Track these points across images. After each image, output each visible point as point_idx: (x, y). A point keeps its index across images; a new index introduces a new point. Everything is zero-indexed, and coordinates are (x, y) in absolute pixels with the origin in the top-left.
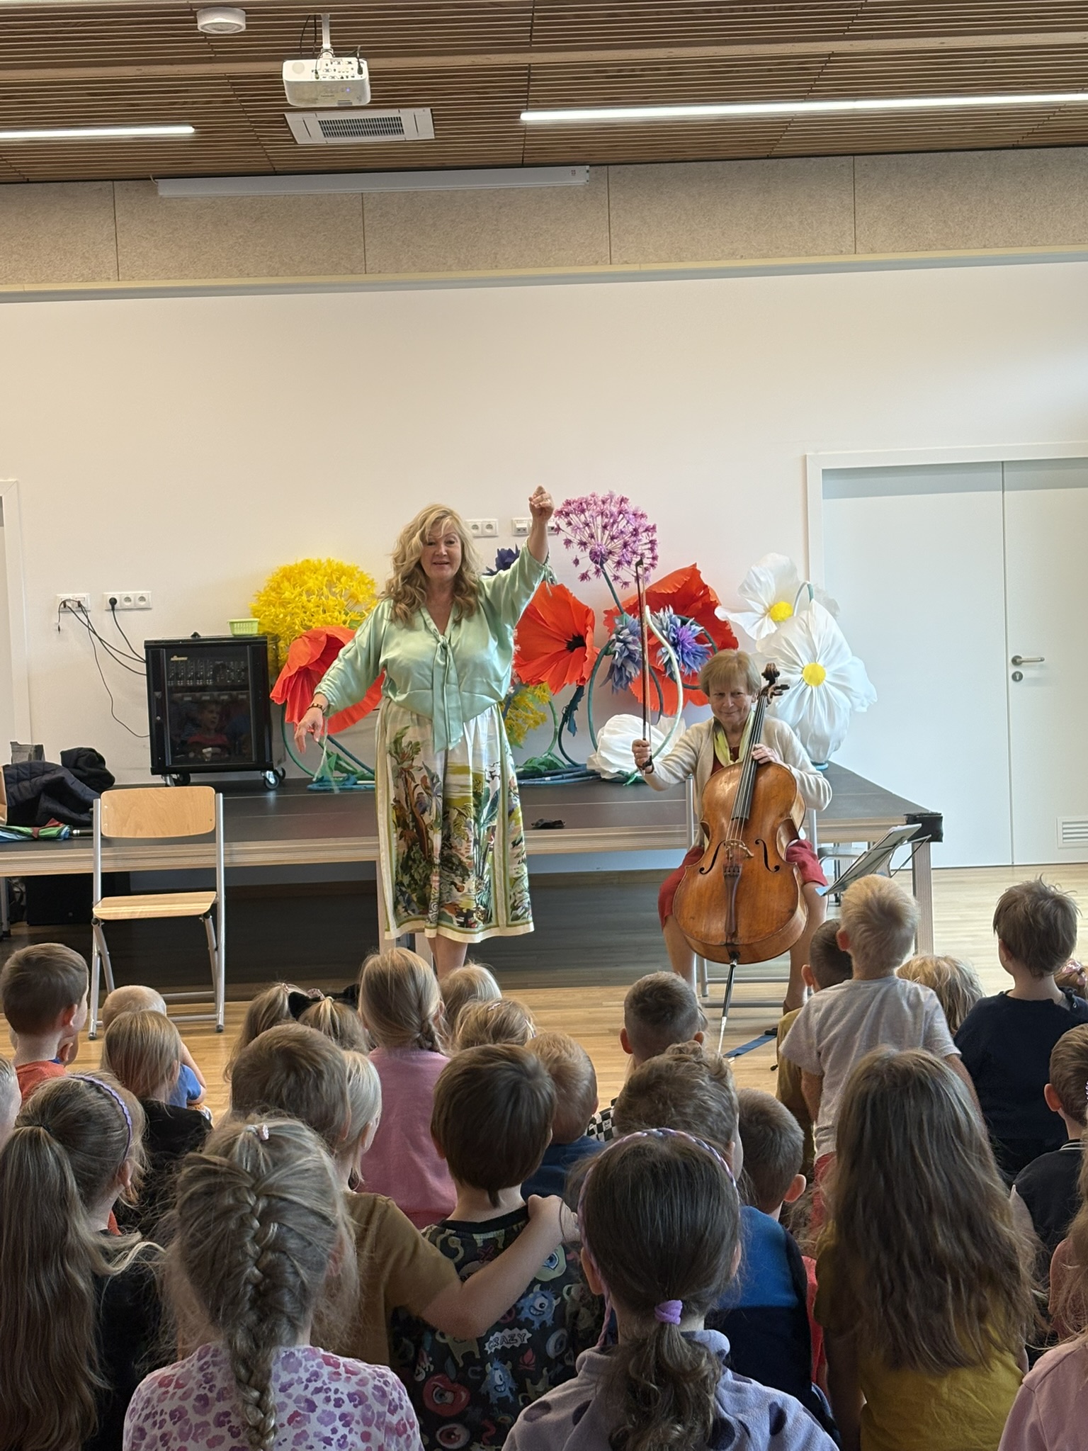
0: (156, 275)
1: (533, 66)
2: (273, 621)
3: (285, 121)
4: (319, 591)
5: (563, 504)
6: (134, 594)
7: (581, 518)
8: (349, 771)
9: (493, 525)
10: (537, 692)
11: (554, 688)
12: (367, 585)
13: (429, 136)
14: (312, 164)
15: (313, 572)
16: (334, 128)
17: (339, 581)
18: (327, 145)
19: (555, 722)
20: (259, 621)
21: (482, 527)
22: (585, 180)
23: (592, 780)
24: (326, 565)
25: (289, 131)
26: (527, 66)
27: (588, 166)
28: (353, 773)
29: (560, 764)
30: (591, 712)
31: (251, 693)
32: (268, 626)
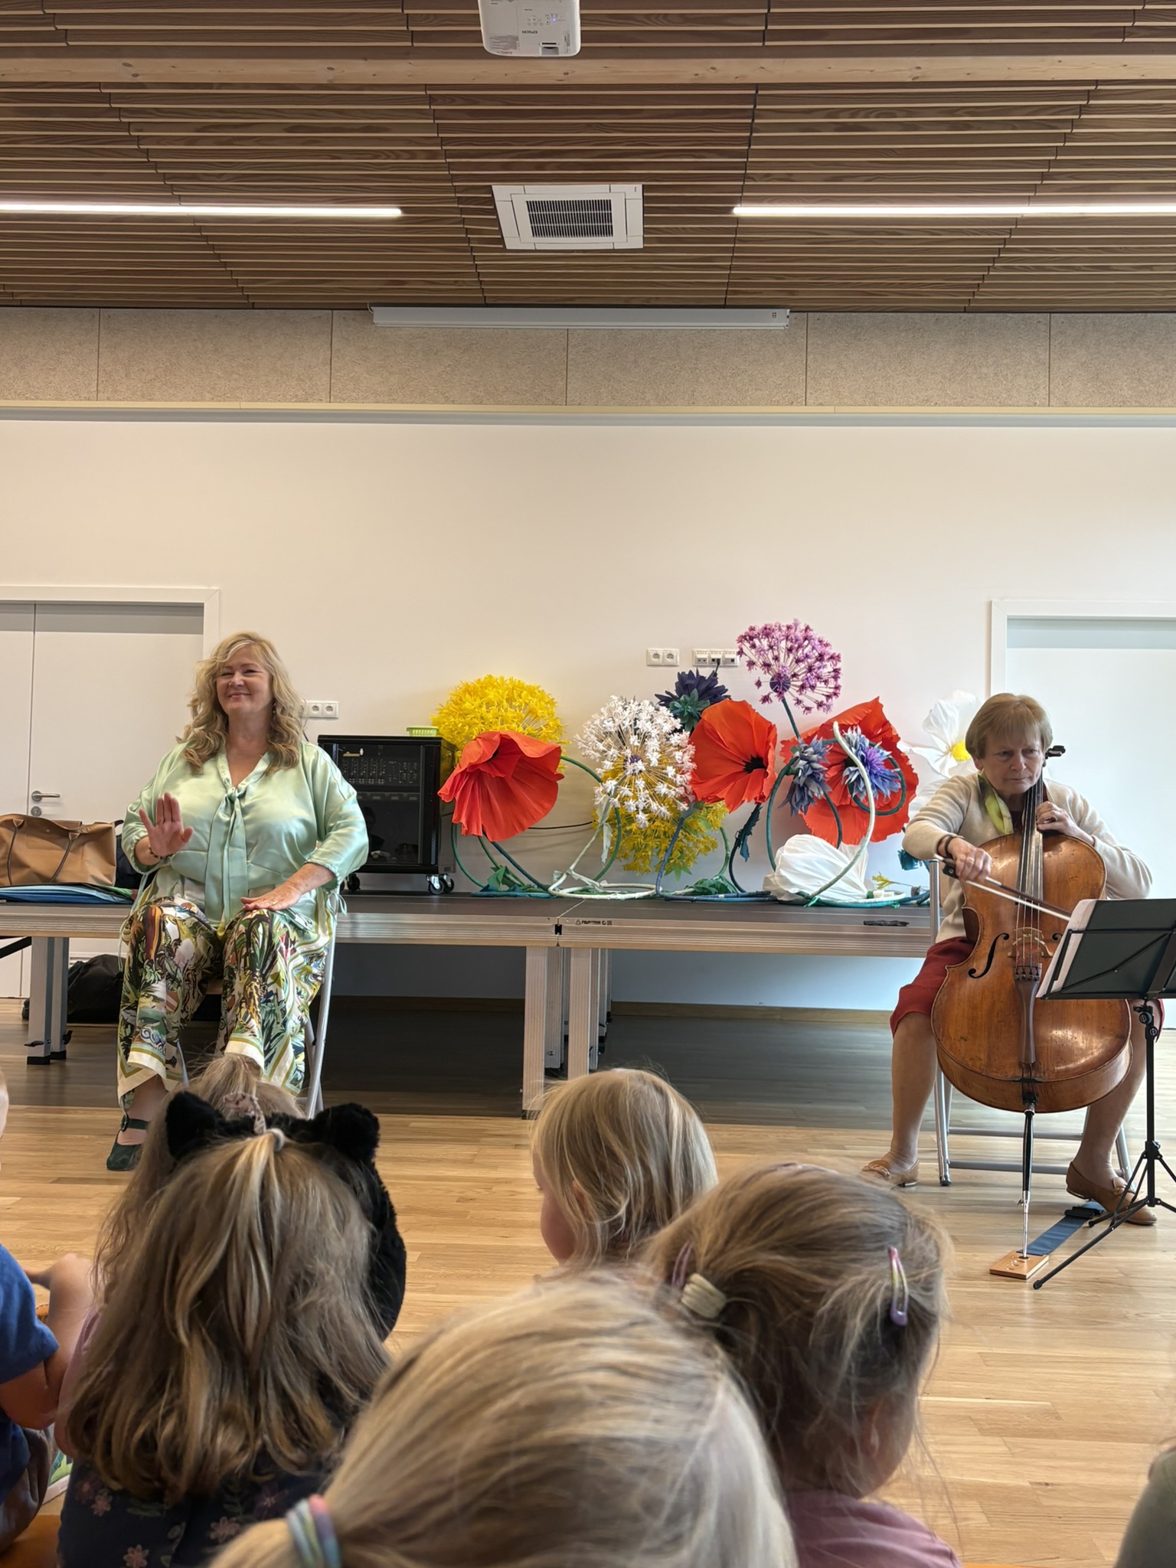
0: (365, 398)
1: (760, 92)
2: (452, 731)
3: (492, 201)
4: (499, 704)
5: (747, 630)
6: (321, 703)
7: (765, 643)
8: (515, 883)
9: (675, 654)
10: (710, 816)
11: (732, 806)
12: (546, 703)
13: (639, 244)
14: (521, 291)
15: (494, 687)
16: (543, 217)
17: (520, 696)
18: (536, 251)
19: (727, 848)
20: (438, 730)
21: (663, 656)
22: (785, 324)
23: (768, 901)
24: (508, 682)
25: (497, 222)
26: (754, 92)
27: (788, 310)
28: (520, 886)
29: (730, 889)
30: (770, 831)
31: (421, 794)
32: (447, 736)
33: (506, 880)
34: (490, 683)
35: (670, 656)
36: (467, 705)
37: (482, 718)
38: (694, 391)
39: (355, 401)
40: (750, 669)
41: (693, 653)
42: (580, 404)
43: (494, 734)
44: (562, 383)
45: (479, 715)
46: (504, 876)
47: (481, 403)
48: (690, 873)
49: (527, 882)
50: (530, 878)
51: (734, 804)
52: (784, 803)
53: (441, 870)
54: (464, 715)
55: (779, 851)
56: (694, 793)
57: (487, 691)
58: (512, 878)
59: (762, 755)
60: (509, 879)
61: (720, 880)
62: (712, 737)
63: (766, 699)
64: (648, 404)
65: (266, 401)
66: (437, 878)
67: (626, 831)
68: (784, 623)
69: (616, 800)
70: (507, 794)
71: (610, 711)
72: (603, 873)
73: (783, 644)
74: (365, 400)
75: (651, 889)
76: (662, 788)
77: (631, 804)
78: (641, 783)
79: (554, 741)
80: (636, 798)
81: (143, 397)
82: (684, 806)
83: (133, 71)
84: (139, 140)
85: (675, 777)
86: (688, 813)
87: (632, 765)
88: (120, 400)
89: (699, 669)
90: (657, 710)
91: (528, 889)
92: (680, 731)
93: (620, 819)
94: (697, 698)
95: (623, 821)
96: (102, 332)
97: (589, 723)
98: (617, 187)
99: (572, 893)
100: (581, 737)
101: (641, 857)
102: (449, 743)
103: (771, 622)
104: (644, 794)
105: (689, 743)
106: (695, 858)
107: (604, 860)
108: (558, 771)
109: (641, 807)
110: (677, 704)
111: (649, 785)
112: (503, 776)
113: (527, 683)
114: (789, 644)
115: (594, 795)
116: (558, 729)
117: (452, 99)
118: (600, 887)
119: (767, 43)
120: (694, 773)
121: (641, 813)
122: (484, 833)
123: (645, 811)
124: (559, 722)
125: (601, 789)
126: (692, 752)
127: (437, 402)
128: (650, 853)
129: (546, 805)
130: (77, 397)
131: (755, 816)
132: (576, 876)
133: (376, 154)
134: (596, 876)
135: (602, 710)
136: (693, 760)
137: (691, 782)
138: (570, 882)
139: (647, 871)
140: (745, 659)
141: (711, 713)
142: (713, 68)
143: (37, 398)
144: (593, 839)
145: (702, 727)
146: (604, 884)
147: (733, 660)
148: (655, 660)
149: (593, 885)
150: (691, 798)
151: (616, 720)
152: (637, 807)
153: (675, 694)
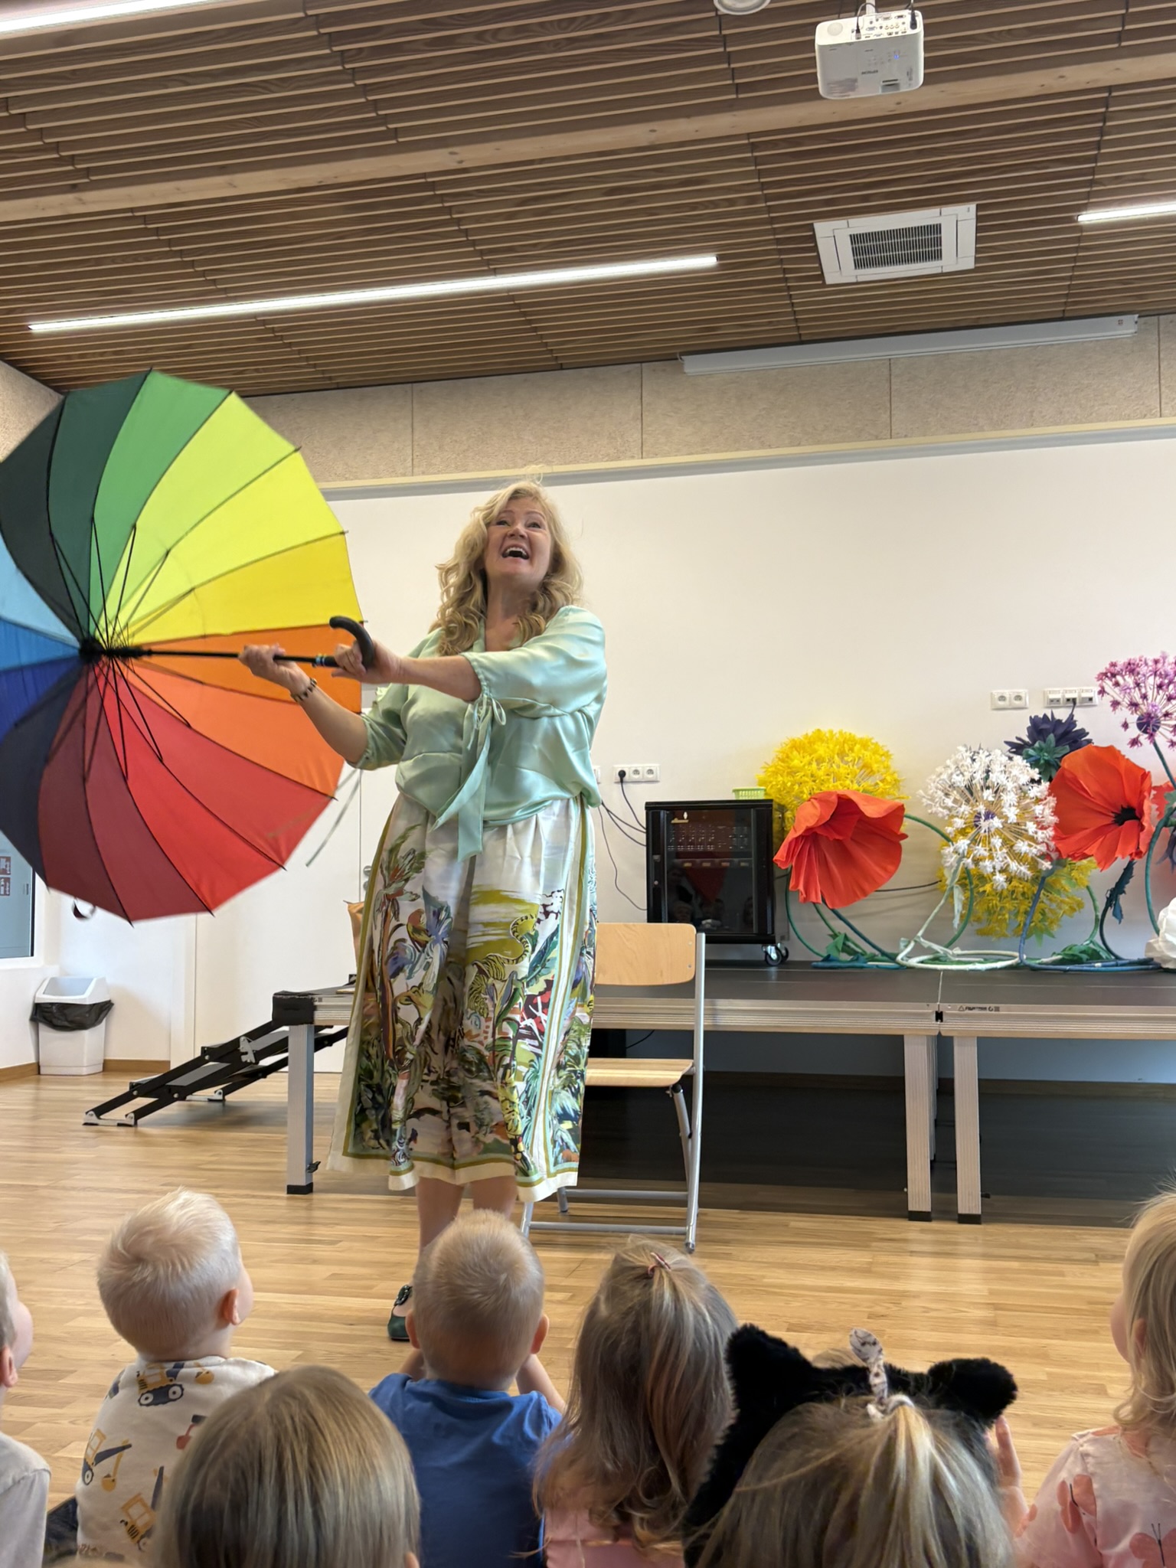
1: (1114, 94)
2: (779, 790)
3: (813, 238)
4: (831, 761)
5: (1108, 666)
6: (643, 767)
7: (1130, 680)
8: (857, 952)
9: (1023, 695)
10: (1074, 873)
11: (1103, 863)
12: (882, 755)
13: (969, 263)
14: (840, 325)
15: (822, 741)
16: (866, 250)
17: (851, 750)
18: (857, 283)
19: (1096, 908)
20: (765, 790)
21: (1010, 698)
22: (1133, 331)
23: (1152, 969)
24: (838, 735)
25: (818, 259)
26: (1106, 95)
27: (1137, 316)
28: (862, 955)
29: (1104, 955)
30: (1150, 891)
31: (753, 859)
32: (773, 795)
33: (846, 949)
34: (819, 737)
35: (1018, 698)
36: (796, 762)
37: (812, 776)
38: (1032, 412)
39: (667, 454)
40: (1114, 709)
41: (1044, 693)
42: (906, 436)
43: (830, 794)
44: (885, 417)
45: (809, 772)
46: (844, 944)
47: (799, 445)
48: (1053, 937)
49: (869, 950)
50: (874, 947)
51: (1106, 860)
52: (1164, 858)
53: (777, 938)
54: (792, 772)
55: (1162, 913)
56: (1057, 850)
57: (816, 746)
58: (852, 946)
59: (1135, 804)
60: (849, 947)
61: (1091, 945)
62: (1074, 787)
63: (1135, 742)
64: (981, 429)
65: (578, 462)
66: (773, 948)
67: (978, 893)
68: (1150, 658)
69: (970, 860)
70: (846, 857)
71: (956, 763)
72: (954, 940)
73: (1151, 680)
74: (678, 452)
75: (1014, 957)
76: (1022, 846)
77: (987, 866)
78: (997, 842)
79: (894, 798)
80: (991, 858)
81: (457, 469)
82: (1046, 865)
83: (457, 158)
84: (459, 221)
85: (1036, 833)
86: (1050, 872)
87: (987, 822)
88: (435, 474)
89: (1055, 711)
90: (1011, 759)
91: (873, 958)
92: (1039, 782)
93: (971, 880)
94: (1053, 744)
95: (975, 882)
96: (415, 406)
97: (934, 777)
98: (948, 210)
99: (922, 962)
100: (926, 793)
101: (998, 921)
102: (779, 805)
103: (1134, 655)
104: (1001, 854)
105: (1049, 795)
106: (1058, 920)
107: (956, 926)
108: (903, 829)
109: (998, 868)
110: (1031, 752)
111: (1008, 844)
112: (841, 838)
113: (859, 735)
114: (1158, 680)
115: (940, 856)
116: (896, 783)
117: (774, 144)
118: (954, 955)
119: (1124, 44)
120: (1057, 827)
121: (998, 873)
122: (824, 901)
123: (1002, 871)
124: (896, 776)
125: (952, 849)
126: (1053, 804)
127: (752, 448)
128: (1007, 916)
129: (890, 867)
130: (394, 473)
131: (1128, 872)
132: (926, 943)
133: (694, 206)
134: (946, 943)
135: (948, 762)
136: (1056, 812)
137: (1054, 838)
138: (919, 950)
139: (1005, 936)
140: (1107, 699)
141: (1073, 761)
142: (1062, 77)
143: (356, 478)
144: (942, 902)
145: (1062, 776)
146: (957, 951)
147: (1091, 699)
148: (1001, 703)
149: (946, 953)
150: (1054, 855)
151: (965, 773)
152: (994, 868)
153: (1027, 739)
